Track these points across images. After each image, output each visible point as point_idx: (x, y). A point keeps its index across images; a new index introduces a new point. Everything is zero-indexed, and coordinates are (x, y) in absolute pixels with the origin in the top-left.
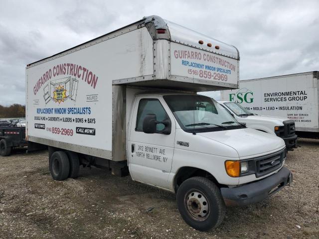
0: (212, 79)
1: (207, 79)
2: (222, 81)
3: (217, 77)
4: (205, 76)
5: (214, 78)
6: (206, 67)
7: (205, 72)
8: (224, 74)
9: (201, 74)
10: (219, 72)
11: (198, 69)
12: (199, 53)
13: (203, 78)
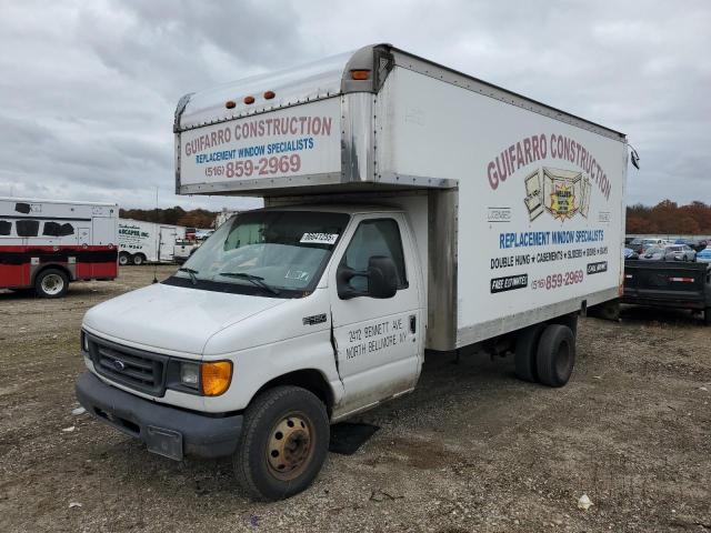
0: (256, 175)
1: (244, 177)
2: (283, 175)
3: (268, 168)
4: (239, 172)
5: (262, 172)
6: (241, 152)
7: (238, 163)
8: (289, 154)
9: (230, 171)
10: (274, 154)
11: (223, 163)
12: (228, 129)
13: (235, 178)
